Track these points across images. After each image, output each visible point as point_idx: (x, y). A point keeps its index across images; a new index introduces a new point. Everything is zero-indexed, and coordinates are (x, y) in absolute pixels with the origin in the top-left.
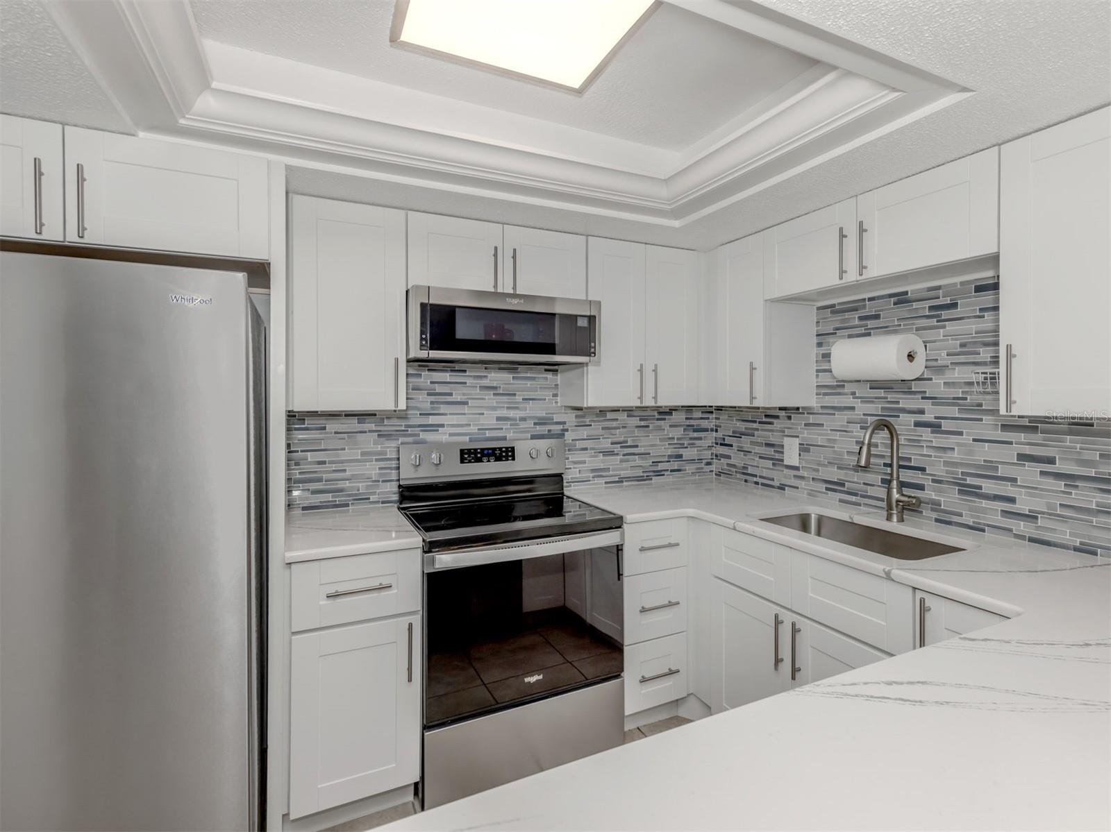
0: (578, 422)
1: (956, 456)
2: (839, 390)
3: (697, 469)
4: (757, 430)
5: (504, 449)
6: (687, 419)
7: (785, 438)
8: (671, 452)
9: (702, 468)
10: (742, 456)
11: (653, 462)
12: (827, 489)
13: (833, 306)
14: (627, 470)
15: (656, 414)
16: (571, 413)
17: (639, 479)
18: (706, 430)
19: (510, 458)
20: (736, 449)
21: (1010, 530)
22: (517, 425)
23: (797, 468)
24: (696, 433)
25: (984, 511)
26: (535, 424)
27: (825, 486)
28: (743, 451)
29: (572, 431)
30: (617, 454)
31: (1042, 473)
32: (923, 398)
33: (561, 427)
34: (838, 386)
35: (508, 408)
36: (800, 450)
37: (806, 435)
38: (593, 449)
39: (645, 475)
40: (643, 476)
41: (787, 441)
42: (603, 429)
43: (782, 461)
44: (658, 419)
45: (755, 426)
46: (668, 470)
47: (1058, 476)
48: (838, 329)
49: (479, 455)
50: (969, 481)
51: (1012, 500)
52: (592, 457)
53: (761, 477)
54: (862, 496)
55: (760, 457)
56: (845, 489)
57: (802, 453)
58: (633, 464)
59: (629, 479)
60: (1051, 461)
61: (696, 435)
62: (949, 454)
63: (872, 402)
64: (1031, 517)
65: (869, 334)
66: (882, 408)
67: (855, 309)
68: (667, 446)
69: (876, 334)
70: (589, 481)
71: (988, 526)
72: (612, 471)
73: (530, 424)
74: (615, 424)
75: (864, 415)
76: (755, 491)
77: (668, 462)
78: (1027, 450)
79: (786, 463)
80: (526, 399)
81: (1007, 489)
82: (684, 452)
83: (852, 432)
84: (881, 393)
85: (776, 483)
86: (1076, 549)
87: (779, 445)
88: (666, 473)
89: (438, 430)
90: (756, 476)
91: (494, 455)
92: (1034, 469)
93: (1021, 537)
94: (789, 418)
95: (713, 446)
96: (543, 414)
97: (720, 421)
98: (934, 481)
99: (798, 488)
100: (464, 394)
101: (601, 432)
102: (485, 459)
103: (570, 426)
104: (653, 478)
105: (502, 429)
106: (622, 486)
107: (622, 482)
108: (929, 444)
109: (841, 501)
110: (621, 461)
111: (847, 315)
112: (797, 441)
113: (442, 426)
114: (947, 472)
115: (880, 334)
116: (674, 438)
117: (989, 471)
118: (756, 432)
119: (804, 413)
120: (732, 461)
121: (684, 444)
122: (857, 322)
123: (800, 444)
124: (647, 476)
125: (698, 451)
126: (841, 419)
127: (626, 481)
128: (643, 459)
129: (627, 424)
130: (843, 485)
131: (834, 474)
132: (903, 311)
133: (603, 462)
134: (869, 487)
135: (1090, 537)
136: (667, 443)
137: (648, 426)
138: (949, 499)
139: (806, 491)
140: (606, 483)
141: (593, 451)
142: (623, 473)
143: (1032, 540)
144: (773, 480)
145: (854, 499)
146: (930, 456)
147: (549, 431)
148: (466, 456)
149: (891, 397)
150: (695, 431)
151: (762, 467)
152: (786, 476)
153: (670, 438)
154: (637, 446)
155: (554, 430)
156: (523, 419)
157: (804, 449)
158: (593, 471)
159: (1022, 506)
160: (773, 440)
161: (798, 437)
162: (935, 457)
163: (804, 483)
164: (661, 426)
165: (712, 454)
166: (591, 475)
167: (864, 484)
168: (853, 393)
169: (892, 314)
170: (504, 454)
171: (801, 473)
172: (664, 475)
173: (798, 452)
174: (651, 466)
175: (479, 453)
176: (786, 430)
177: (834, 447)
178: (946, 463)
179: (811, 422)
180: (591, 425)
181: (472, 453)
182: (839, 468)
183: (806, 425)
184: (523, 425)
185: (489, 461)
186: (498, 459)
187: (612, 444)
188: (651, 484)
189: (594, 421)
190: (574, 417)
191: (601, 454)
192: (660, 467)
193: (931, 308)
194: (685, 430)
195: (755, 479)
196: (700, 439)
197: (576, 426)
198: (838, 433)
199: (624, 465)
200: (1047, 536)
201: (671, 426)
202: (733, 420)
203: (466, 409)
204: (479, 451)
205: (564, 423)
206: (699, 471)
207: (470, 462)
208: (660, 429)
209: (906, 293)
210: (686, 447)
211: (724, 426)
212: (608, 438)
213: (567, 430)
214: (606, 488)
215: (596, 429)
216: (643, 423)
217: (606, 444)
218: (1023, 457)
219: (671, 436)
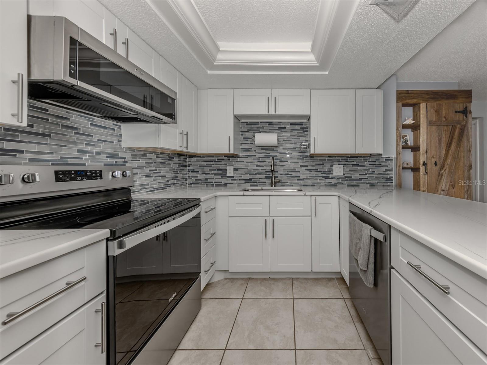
0: (133, 158)
1: (286, 167)
2: (249, 150)
3: (182, 183)
4: (213, 165)
5: (94, 172)
6: (179, 161)
7: (227, 167)
8: (174, 175)
9: (184, 182)
10: (205, 175)
11: (167, 180)
12: (245, 182)
13: (247, 122)
14: (156, 184)
15: (168, 157)
16: (129, 152)
17: (162, 189)
18: (185, 166)
19: (99, 178)
20: (201, 173)
21: (299, 184)
22: (94, 157)
23: (233, 177)
24: (182, 167)
25: (293, 180)
26: (107, 157)
27: (244, 181)
28: (205, 173)
29: (130, 163)
30: (152, 176)
31: (305, 169)
32: (277, 152)
33: (123, 160)
34: (249, 148)
35: (86, 144)
36: (234, 170)
37: (237, 165)
38: (140, 173)
39: (164, 186)
40: (163, 187)
41: (228, 168)
42: (146, 163)
43: (226, 175)
44: (169, 160)
45: (212, 163)
46: (172, 184)
47: (308, 170)
48: (249, 130)
49: (73, 176)
50: (290, 173)
51: (299, 177)
52: (140, 178)
53: (214, 182)
54: (258, 182)
55: (214, 175)
56: (252, 181)
57: (235, 171)
58: (158, 181)
59: (157, 189)
60: (307, 166)
61: (182, 168)
62: (284, 167)
63: (261, 153)
64: (303, 180)
65: (260, 133)
66: (265, 155)
67: (255, 125)
68: (172, 173)
69: (262, 133)
70: (139, 191)
71: (294, 184)
72: (150, 185)
73: (103, 157)
74: (151, 161)
75: (259, 157)
76: (212, 188)
77: (173, 180)
78: (302, 164)
79: (227, 175)
80: (100, 140)
81: (298, 174)
82: (178, 175)
83: (255, 163)
84: (264, 151)
85: (223, 183)
86: (312, 185)
87: (224, 170)
88: (172, 185)
89: (15, 155)
90: (212, 182)
91: (86, 175)
92: (303, 168)
93: (301, 185)
94: (229, 159)
95: (187, 173)
96: (112, 151)
97: (191, 162)
98: (280, 175)
99: (233, 184)
100: (45, 128)
101: (144, 164)
102: (78, 178)
103: (129, 160)
104: (167, 188)
105: (82, 158)
106: (154, 193)
107: (154, 191)
108: (279, 165)
109: (250, 185)
110: (154, 180)
111: (253, 126)
112: (232, 168)
113: (22, 152)
114: (284, 172)
115: (263, 133)
116: (174, 169)
117: (294, 170)
118: (212, 166)
119: (235, 158)
120: (199, 178)
121: (178, 172)
122: (256, 129)
123: (234, 168)
124: (165, 187)
125: (183, 175)
126: (250, 159)
127: (156, 190)
128: (163, 179)
129: (156, 161)
130: (252, 180)
131: (248, 177)
132: (271, 128)
133: (145, 180)
134: (261, 179)
135: (314, 182)
136: (172, 171)
137: (165, 163)
138: (284, 179)
139: (236, 184)
140: (147, 192)
141: (141, 175)
142: (155, 186)
143: (303, 185)
144: (221, 182)
145: (255, 184)
146: (279, 168)
147: (116, 162)
148: (61, 176)
149: (267, 152)
150: (182, 166)
151: (215, 179)
152: (227, 180)
153: (173, 169)
154: (160, 172)
155: (119, 162)
156: (98, 153)
157: (236, 170)
158: (141, 185)
159: (301, 178)
160: (221, 167)
161: (233, 166)
162: (281, 168)
163: (235, 181)
164: (169, 163)
165: (187, 176)
166: (140, 188)
167: (259, 178)
168: (255, 151)
169: (267, 128)
170: (94, 175)
171: (234, 178)
172: (171, 186)
173: (233, 171)
174: (166, 182)
175: (73, 174)
176: (228, 164)
177: (248, 168)
178: (284, 169)
179: (239, 160)
180: (139, 160)
181: (67, 174)
182: (250, 175)
183: (236, 162)
184: (98, 157)
185: (82, 180)
186: (90, 178)
187: (150, 171)
188: (166, 191)
189: (141, 158)
190: (131, 155)
191: (145, 176)
192: (170, 182)
193: (279, 128)
194: (178, 166)
195: (212, 184)
196: (183, 170)
197: (132, 160)
198: (249, 164)
199: (155, 182)
200: (306, 184)
201: (174, 163)
202: (199, 162)
203: (49, 141)
204: (73, 172)
205: (125, 158)
206: (183, 184)
207: (65, 181)
208: (169, 164)
209: (272, 122)
210: (179, 173)
211: (193, 164)
212: (148, 168)
213: (127, 162)
214: (147, 194)
215: (142, 162)
216: (163, 161)
217: (147, 171)
218: (301, 166)
219: (173, 168)
